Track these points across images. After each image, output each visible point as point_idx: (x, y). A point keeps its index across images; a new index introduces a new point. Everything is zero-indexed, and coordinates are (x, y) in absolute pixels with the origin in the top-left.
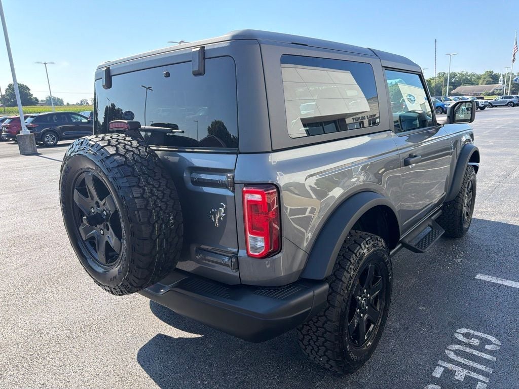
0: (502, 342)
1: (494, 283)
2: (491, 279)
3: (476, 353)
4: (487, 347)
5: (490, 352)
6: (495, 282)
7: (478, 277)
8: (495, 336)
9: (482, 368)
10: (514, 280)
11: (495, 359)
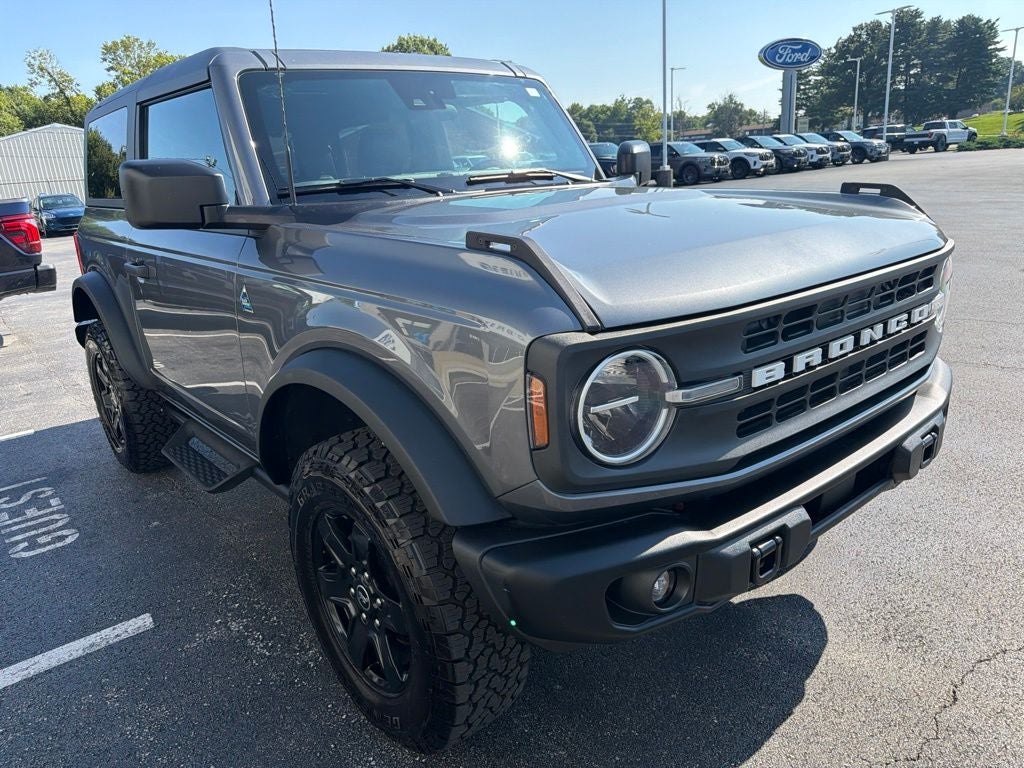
0: (12, 559)
1: (103, 628)
2: (116, 632)
3: (33, 533)
4: (26, 544)
5: (17, 543)
6: (104, 632)
7: (145, 621)
8: (24, 559)
9: (14, 528)
10: (70, 664)
11: (7, 541)
